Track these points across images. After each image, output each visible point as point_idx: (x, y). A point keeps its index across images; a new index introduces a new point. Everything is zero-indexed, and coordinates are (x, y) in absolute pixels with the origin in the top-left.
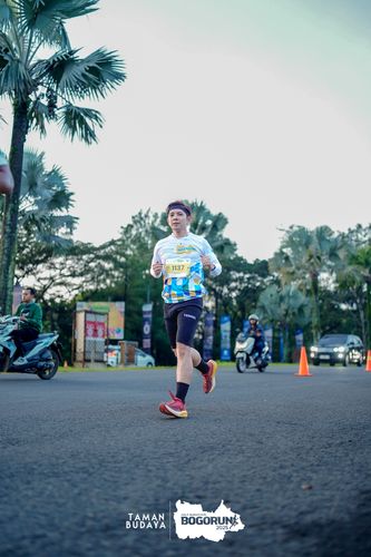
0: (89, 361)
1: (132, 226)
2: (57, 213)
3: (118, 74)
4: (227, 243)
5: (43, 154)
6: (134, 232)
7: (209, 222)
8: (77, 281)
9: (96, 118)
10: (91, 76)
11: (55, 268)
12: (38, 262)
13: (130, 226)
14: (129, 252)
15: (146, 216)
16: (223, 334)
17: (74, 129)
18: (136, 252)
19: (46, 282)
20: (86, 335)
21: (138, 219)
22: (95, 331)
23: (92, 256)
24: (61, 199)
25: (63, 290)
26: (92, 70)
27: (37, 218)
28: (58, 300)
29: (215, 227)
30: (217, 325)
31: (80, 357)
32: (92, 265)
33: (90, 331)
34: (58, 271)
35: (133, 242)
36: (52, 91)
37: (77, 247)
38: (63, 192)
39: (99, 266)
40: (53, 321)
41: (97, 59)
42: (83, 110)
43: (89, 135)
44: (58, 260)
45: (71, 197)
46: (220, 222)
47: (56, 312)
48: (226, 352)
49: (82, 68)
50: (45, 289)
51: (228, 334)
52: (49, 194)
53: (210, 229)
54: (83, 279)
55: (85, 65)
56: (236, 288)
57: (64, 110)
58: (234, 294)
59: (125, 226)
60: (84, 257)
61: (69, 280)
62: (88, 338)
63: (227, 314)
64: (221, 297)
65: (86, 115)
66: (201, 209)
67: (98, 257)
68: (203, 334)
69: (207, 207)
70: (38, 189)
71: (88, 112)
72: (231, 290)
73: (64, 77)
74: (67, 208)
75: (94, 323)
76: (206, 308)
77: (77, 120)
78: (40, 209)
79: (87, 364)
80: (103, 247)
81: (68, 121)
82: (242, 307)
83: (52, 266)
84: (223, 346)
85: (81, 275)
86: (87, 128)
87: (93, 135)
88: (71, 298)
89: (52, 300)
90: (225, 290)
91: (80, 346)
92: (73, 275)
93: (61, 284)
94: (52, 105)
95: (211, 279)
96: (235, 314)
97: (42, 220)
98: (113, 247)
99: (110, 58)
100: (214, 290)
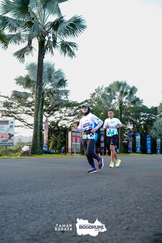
0: (74, 153)
1: (95, 94)
2: (61, 89)
3: (83, 26)
4: (138, 99)
5: (54, 64)
6: (96, 96)
7: (129, 91)
8: (72, 118)
9: (75, 46)
10: (71, 27)
11: (62, 113)
12: (55, 110)
13: (94, 94)
14: (94, 105)
15: (101, 89)
16: (137, 141)
17: (65, 52)
18: (97, 105)
19: (59, 119)
20: (72, 142)
21: (98, 90)
22: (76, 140)
23: (78, 107)
24: (62, 82)
25: (66, 122)
26: (71, 25)
27: (52, 91)
28: (64, 126)
29: (131, 93)
30: (134, 137)
31: (70, 151)
32: (78, 111)
33: (74, 140)
34: (63, 114)
35: (96, 100)
36: (54, 35)
37: (71, 104)
38: (63, 79)
39: (81, 111)
40: (61, 135)
41: (73, 20)
42: (69, 43)
43: (72, 54)
44: (63, 109)
45: (66, 82)
46: (133, 90)
47: (63, 131)
48: (138, 149)
49: (67, 24)
50: (58, 122)
51: (139, 141)
52: (57, 81)
53: (129, 94)
54: (74, 117)
55: (68, 23)
56: (143, 120)
57: (60, 43)
58: (142, 123)
59: (92, 94)
60: (74, 108)
61: (68, 117)
62: (73, 143)
63: (139, 132)
64: (136, 124)
65: (70, 45)
66: (125, 84)
67: (80, 108)
68: (128, 141)
69: (127, 84)
70: (52, 79)
71: (71, 44)
72: (140, 121)
73: (59, 29)
74: (64, 86)
75: (75, 136)
76: (129, 129)
77: (66, 48)
78: (54, 88)
79: (73, 154)
80: (82, 103)
81: (62, 48)
82: (146, 128)
83: (61, 112)
84: (137, 146)
85: (73, 115)
86: (71, 51)
87: (73, 54)
88: (69, 126)
89: (61, 127)
90: (138, 121)
91: (70, 146)
92: (70, 115)
93: (65, 119)
94: (55, 42)
95: (131, 116)
96: (143, 131)
97: (54, 92)
98: (86, 103)
99: (79, 19)
100: (133, 121)
